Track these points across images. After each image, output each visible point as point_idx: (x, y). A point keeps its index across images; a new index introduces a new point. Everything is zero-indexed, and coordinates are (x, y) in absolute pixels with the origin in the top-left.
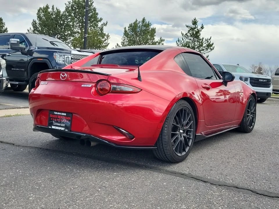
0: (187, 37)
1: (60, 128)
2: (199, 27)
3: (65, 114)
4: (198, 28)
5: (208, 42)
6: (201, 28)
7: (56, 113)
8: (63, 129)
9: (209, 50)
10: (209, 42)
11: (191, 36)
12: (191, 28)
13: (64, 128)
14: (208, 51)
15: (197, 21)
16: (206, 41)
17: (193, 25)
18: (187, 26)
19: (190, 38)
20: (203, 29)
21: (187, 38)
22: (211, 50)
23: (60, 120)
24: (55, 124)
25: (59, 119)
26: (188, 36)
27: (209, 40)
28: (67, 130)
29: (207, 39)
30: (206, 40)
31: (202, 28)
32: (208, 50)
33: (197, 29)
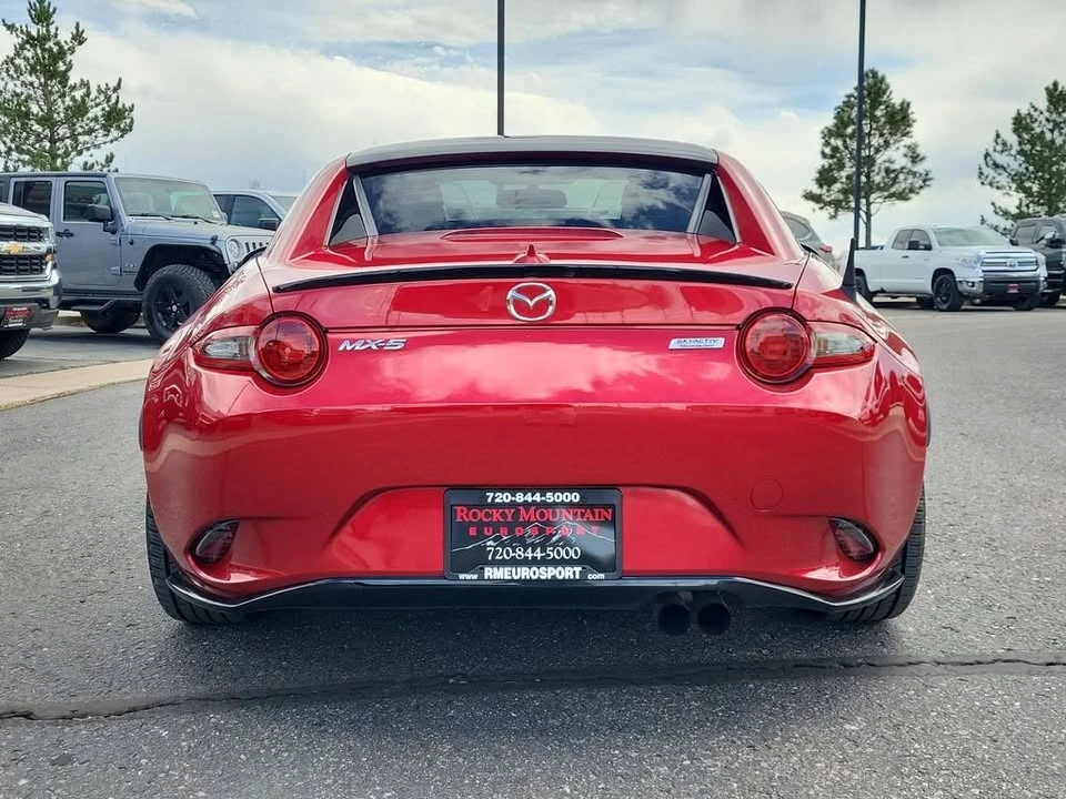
0: (12, 72)
1: (546, 573)
2: (65, 36)
3: (575, 497)
4: (59, 38)
5: (108, 99)
6: (74, 38)
7: (503, 497)
8: (567, 573)
9: (114, 133)
10: (113, 100)
11: (33, 71)
12: (28, 34)
13: (578, 569)
14: (111, 137)
15: (51, 10)
16: (102, 97)
17: (37, 24)
18: (11, 28)
19: (28, 78)
20: (80, 43)
21: (12, 78)
22: (124, 131)
23: (541, 531)
24: (503, 554)
25: (525, 524)
26: (17, 69)
27: (115, 90)
28: (602, 576)
29: (103, 87)
30: (99, 91)
31: (79, 38)
32: (109, 131)
33: (57, 44)
